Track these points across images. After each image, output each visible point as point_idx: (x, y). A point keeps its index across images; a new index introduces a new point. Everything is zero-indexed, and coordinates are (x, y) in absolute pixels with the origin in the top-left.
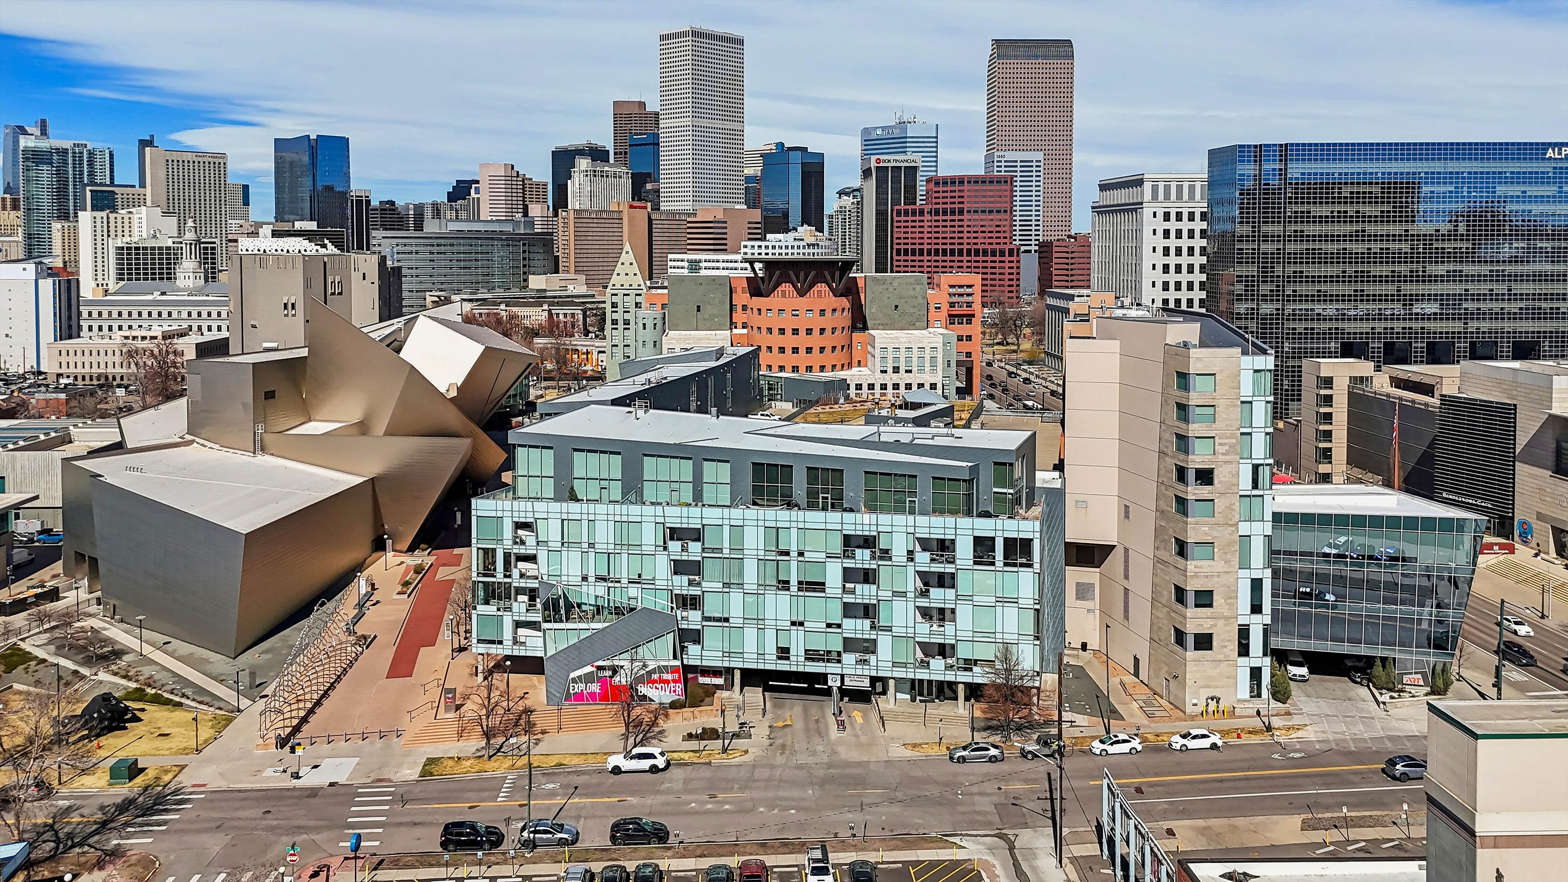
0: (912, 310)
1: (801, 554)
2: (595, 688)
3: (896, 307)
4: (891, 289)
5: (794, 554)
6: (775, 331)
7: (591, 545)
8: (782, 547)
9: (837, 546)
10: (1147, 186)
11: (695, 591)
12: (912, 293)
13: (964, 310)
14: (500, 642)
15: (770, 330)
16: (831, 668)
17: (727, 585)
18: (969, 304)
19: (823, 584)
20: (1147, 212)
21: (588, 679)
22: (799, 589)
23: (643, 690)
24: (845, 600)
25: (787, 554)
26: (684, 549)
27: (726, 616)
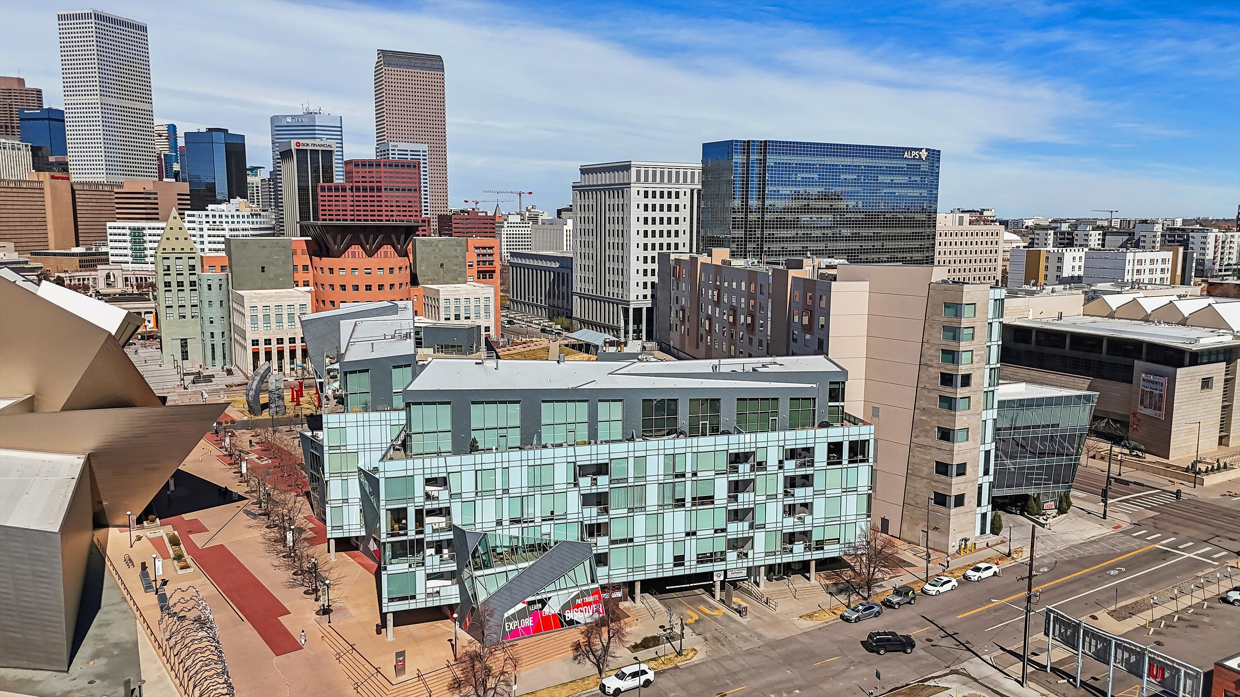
0: (455, 268)
1: (695, 474)
2: (528, 622)
3: (442, 265)
4: (437, 250)
5: (689, 475)
6: (349, 288)
7: (506, 491)
8: (678, 470)
9: (722, 463)
10: (633, 171)
11: (603, 519)
12: (454, 253)
13: (487, 267)
14: (414, 597)
15: (343, 287)
16: (719, 566)
17: (631, 510)
18: (491, 262)
19: (712, 497)
20: (634, 191)
21: (521, 615)
22: (693, 505)
23: (569, 615)
24: (729, 508)
25: (683, 475)
26: (594, 482)
27: (630, 536)
